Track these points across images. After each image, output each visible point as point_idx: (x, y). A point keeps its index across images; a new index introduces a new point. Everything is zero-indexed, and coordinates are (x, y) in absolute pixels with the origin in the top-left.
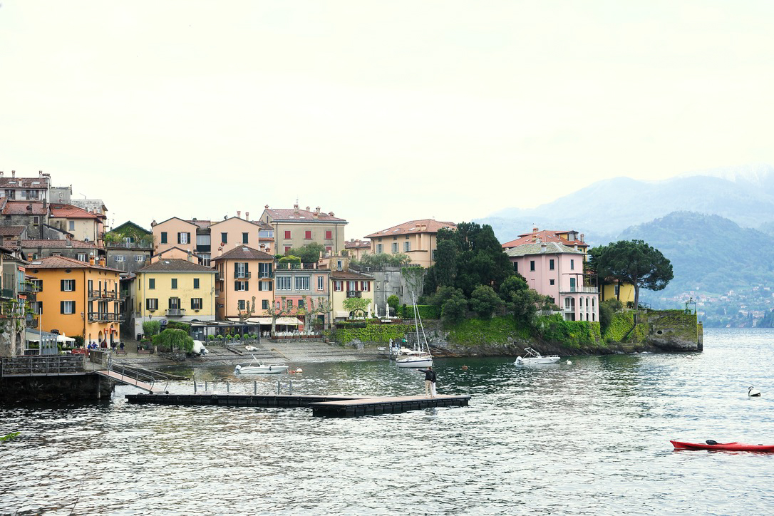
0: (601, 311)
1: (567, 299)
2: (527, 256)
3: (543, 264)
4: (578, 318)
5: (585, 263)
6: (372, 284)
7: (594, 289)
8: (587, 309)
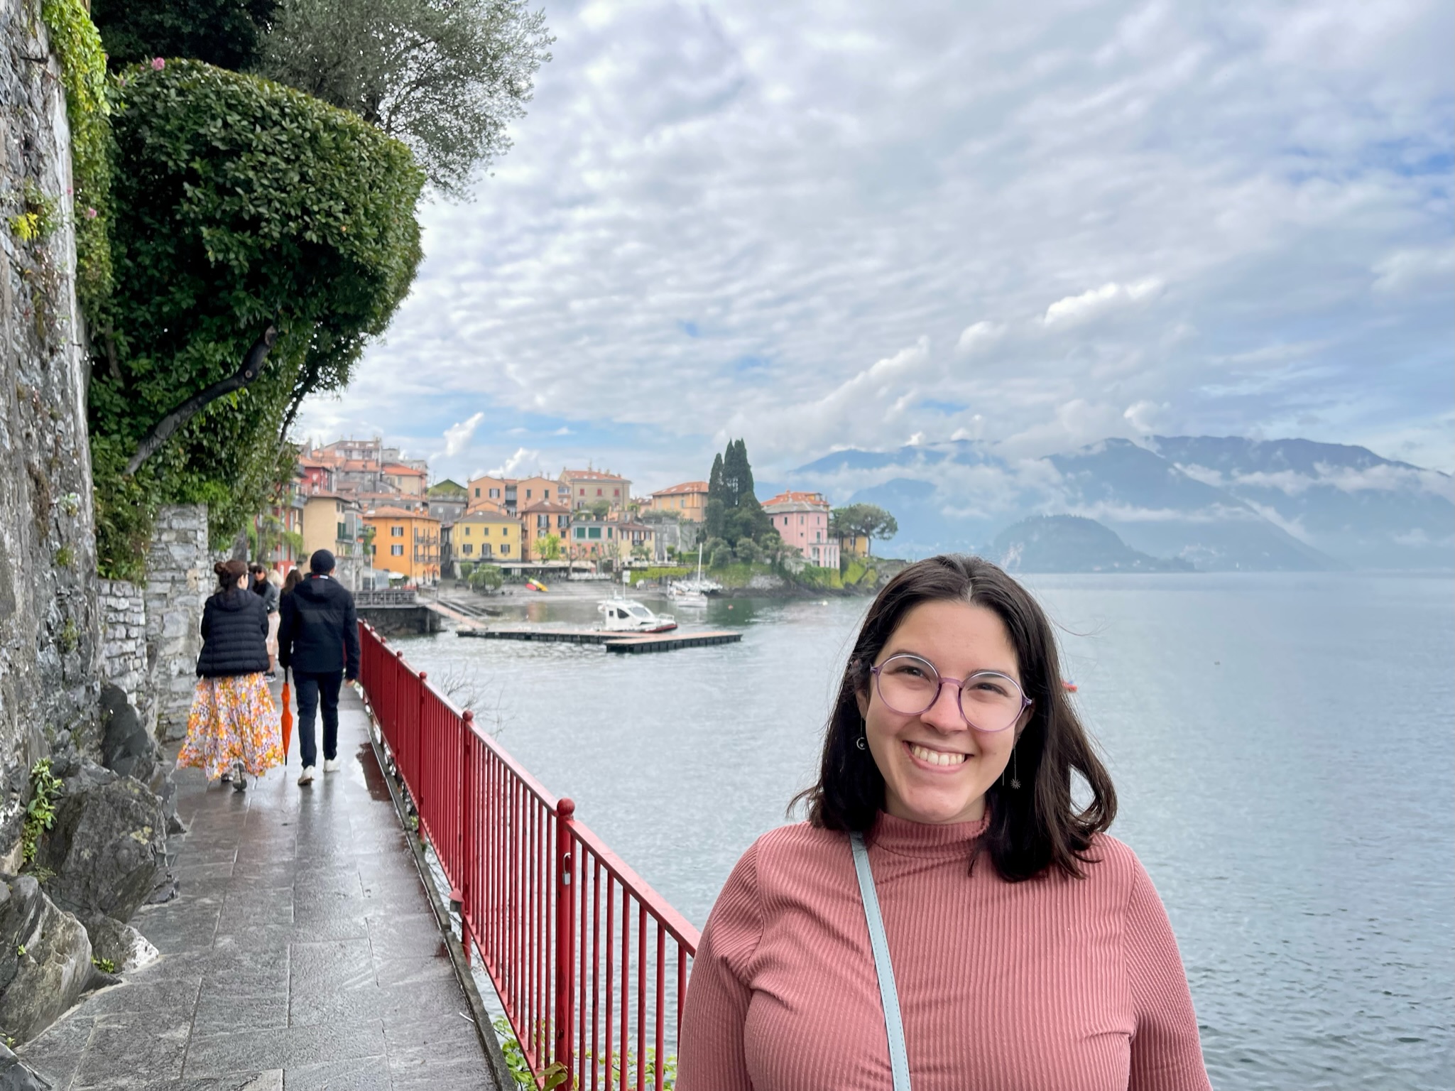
0: (841, 559)
1: (814, 549)
2: (781, 513)
3: (794, 519)
4: (822, 565)
5: (829, 520)
6: (653, 534)
7: (836, 541)
8: (830, 557)
